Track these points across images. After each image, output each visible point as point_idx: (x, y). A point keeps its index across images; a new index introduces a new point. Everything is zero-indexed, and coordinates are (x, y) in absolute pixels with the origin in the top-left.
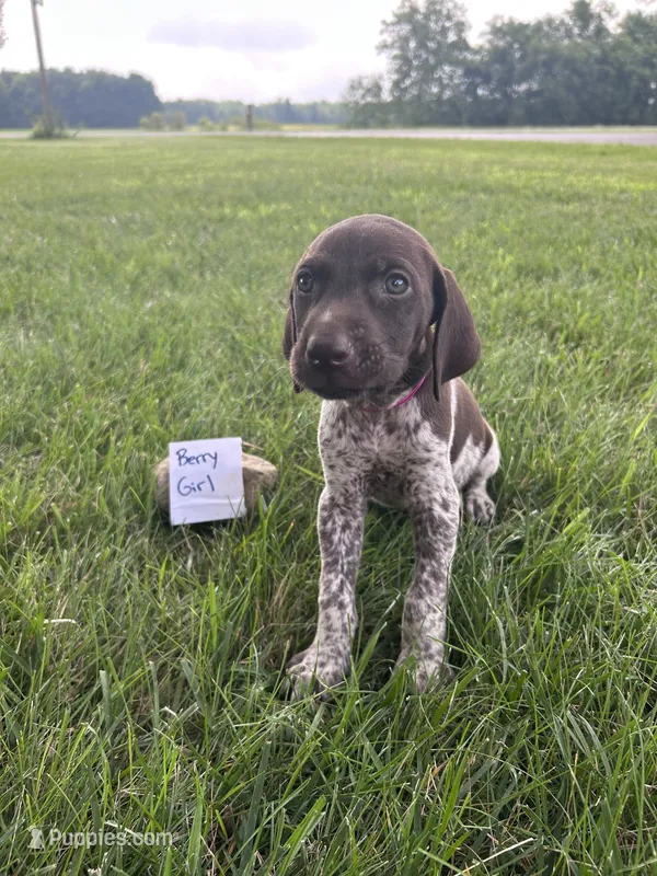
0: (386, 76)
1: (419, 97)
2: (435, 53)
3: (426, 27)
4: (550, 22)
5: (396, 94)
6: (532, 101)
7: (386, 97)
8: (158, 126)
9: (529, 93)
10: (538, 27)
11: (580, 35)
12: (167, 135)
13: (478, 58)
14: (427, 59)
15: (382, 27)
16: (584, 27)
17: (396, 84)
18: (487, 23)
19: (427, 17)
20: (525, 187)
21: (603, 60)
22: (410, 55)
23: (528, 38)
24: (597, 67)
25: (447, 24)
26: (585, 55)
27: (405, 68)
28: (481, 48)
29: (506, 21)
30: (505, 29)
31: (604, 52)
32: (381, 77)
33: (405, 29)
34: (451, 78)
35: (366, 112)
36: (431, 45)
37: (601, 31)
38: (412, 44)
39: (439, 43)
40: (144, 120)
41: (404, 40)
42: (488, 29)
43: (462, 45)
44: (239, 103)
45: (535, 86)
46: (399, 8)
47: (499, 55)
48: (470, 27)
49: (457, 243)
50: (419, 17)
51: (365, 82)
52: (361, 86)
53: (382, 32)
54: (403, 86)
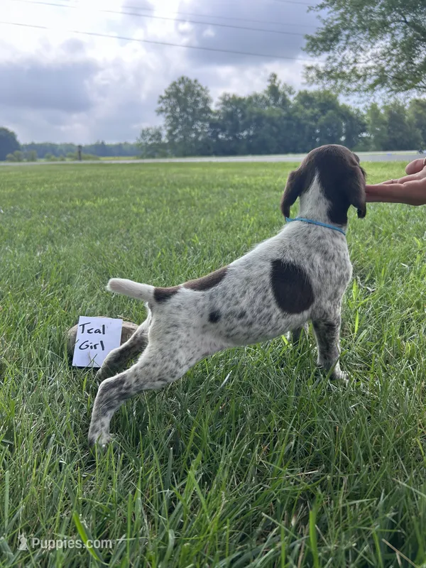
0: (163, 128)
1: (184, 140)
2: (193, 114)
3: (186, 101)
4: (256, 97)
5: (171, 138)
6: (251, 141)
7: (164, 140)
8: (19, 160)
9: (249, 137)
10: (250, 100)
11: (274, 104)
12: (25, 164)
13: (217, 117)
14: (187, 118)
15: (160, 99)
16: (276, 100)
17: (170, 132)
18: (220, 98)
19: (185, 94)
20: (255, 184)
21: (289, 117)
22: (177, 115)
23: (245, 107)
24: (285, 122)
25: (198, 99)
26: (278, 115)
27: (174, 123)
28: (218, 112)
29: (231, 97)
30: (231, 101)
31: (288, 113)
32: (160, 128)
33: (174, 101)
34: (202, 128)
35: (153, 148)
36: (190, 110)
37: (285, 102)
38: (178, 110)
39: (194, 110)
40: (9, 155)
41: (173, 108)
42: (221, 101)
43: (207, 110)
44: (72, 145)
45: (251, 133)
46: (169, 89)
47: (230, 116)
48: (211, 101)
49: (222, 213)
50: (180, 94)
51: (150, 131)
52: (148, 134)
53: (159, 102)
54: (174, 133)
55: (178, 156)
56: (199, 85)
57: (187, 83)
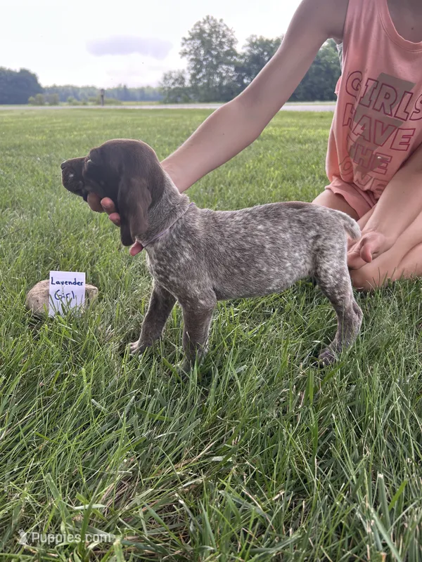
0: (186, 71)
1: (208, 84)
2: (217, 57)
3: (210, 42)
5: (193, 82)
7: (187, 84)
8: (42, 104)
12: (47, 108)
13: (243, 61)
14: (212, 61)
15: (184, 42)
17: (193, 76)
18: (247, 40)
19: (210, 35)
20: (280, 136)
21: (318, 62)
22: (202, 58)
23: (272, 49)
24: (314, 66)
25: (223, 40)
27: (198, 66)
28: (244, 54)
29: (258, 38)
30: (258, 43)
31: (318, 57)
32: (183, 72)
33: (198, 43)
34: (227, 72)
35: (175, 94)
36: (214, 53)
38: (202, 52)
39: (219, 52)
40: (31, 99)
41: (197, 50)
42: (248, 43)
43: (232, 53)
44: (94, 88)
46: (192, 30)
47: (255, 59)
48: (237, 42)
50: (205, 35)
51: (173, 75)
52: (171, 78)
53: (183, 44)
54: (198, 77)
55: (201, 101)
56: (225, 25)
57: (212, 22)
